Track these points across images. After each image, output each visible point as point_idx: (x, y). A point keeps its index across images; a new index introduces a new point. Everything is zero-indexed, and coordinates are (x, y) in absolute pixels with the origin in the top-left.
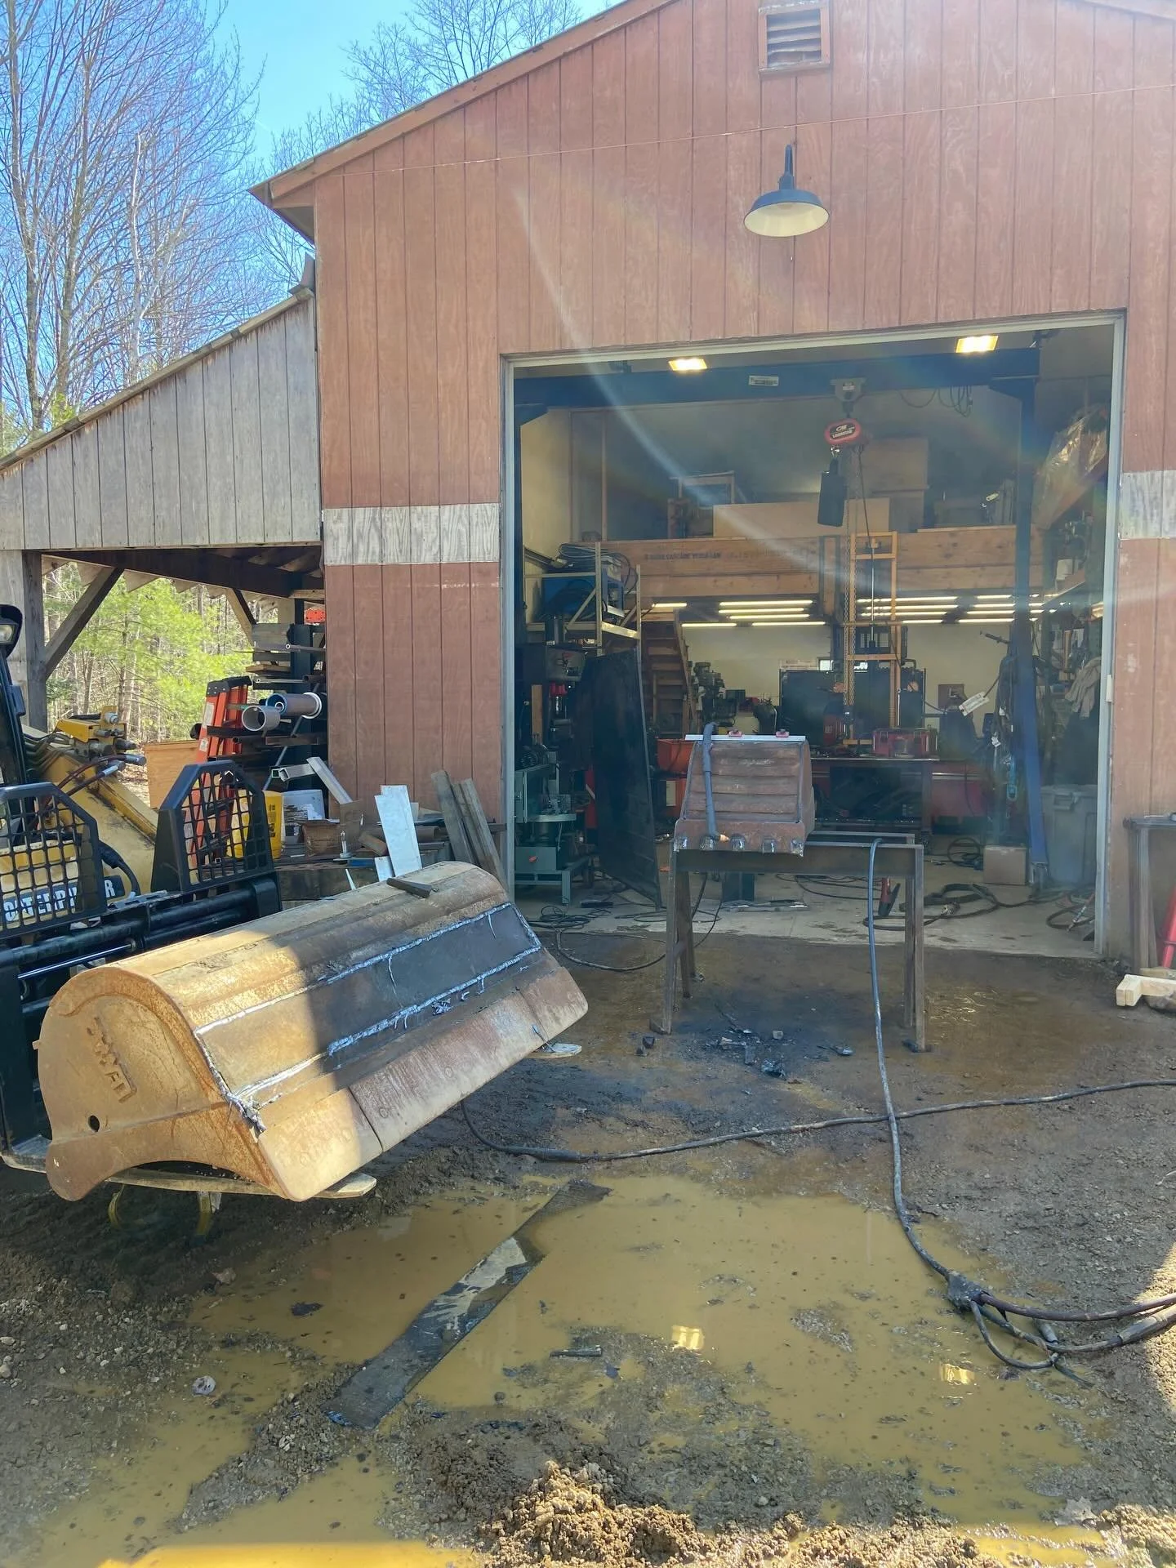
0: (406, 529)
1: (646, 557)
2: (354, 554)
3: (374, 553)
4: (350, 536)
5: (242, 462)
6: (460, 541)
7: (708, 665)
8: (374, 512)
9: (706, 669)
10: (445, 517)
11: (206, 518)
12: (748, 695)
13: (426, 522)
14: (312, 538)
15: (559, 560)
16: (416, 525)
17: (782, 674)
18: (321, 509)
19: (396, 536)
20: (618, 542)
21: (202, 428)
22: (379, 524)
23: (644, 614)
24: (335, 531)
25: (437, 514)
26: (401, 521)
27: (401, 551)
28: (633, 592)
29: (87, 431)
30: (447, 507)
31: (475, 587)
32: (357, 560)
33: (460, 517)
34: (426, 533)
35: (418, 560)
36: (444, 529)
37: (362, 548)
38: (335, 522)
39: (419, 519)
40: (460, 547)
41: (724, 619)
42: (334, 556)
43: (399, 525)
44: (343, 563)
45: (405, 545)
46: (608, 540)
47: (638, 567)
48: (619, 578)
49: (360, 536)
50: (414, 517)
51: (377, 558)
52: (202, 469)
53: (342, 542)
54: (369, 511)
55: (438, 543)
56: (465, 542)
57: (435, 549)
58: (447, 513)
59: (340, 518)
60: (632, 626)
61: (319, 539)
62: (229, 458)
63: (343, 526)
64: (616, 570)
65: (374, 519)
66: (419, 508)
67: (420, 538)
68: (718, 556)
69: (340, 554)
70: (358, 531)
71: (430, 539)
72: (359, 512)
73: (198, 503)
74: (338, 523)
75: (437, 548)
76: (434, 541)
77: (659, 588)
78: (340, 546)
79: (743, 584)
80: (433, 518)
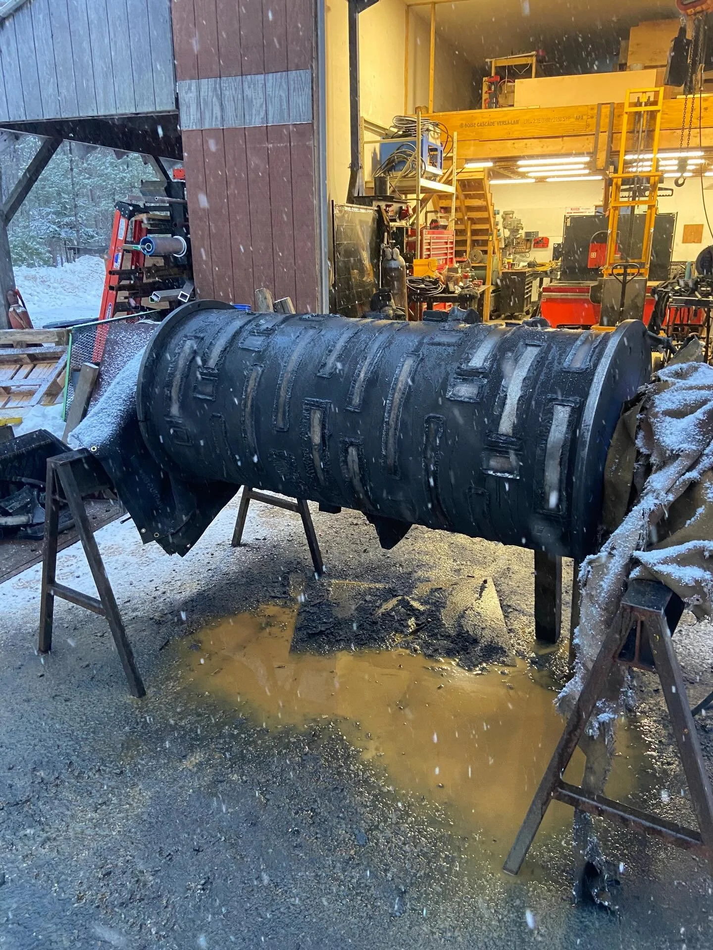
0: (240, 96)
1: (462, 125)
2: (202, 119)
3: (216, 118)
4: (198, 104)
5: (115, 43)
6: (281, 105)
7: (513, 213)
8: (215, 83)
9: (511, 216)
10: (269, 85)
11: (94, 93)
12: (541, 235)
13: (255, 90)
14: (169, 107)
15: (392, 129)
16: (248, 92)
17: (566, 218)
18: (176, 80)
19: (232, 103)
20: (441, 114)
21: (85, 15)
22: (219, 93)
23: (458, 173)
24: (187, 100)
25: (263, 82)
26: (236, 89)
27: (237, 117)
28: (450, 155)
29: (7, 23)
30: (271, 75)
31: (294, 146)
32: (204, 125)
33: (281, 83)
34: (255, 99)
35: (250, 123)
36: (269, 95)
37: (207, 115)
38: (186, 93)
39: (249, 87)
40: (281, 110)
41: (523, 175)
42: (188, 122)
43: (234, 92)
44: (194, 128)
45: (240, 112)
46: (434, 112)
47: (455, 134)
48: (438, 143)
49: (206, 103)
50: (246, 85)
51: (219, 123)
52: (88, 51)
53: (193, 108)
54: (211, 81)
55: (264, 108)
56: (285, 106)
57: (262, 114)
58: (271, 81)
59: (190, 89)
60: (449, 182)
61: (174, 108)
62: (107, 40)
63: (193, 95)
64: (436, 136)
65: (215, 88)
66: (249, 77)
67: (251, 102)
68: (517, 122)
69: (192, 121)
70: (204, 99)
71: (258, 105)
72: (204, 82)
73: (88, 80)
74: (189, 92)
75: (264, 112)
76: (261, 106)
77: (470, 152)
78: (192, 113)
79: (536, 147)
80: (260, 86)
